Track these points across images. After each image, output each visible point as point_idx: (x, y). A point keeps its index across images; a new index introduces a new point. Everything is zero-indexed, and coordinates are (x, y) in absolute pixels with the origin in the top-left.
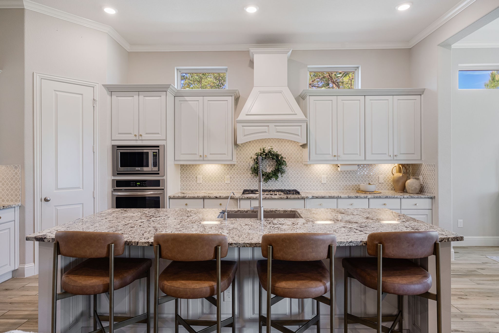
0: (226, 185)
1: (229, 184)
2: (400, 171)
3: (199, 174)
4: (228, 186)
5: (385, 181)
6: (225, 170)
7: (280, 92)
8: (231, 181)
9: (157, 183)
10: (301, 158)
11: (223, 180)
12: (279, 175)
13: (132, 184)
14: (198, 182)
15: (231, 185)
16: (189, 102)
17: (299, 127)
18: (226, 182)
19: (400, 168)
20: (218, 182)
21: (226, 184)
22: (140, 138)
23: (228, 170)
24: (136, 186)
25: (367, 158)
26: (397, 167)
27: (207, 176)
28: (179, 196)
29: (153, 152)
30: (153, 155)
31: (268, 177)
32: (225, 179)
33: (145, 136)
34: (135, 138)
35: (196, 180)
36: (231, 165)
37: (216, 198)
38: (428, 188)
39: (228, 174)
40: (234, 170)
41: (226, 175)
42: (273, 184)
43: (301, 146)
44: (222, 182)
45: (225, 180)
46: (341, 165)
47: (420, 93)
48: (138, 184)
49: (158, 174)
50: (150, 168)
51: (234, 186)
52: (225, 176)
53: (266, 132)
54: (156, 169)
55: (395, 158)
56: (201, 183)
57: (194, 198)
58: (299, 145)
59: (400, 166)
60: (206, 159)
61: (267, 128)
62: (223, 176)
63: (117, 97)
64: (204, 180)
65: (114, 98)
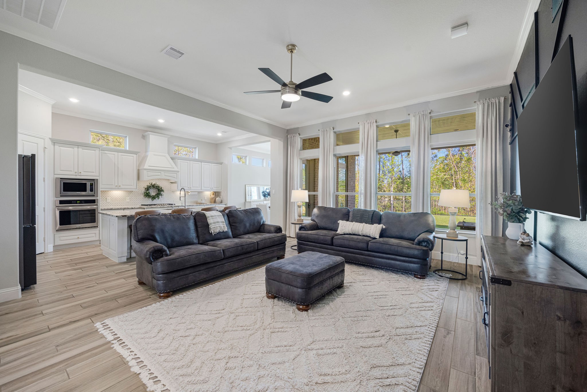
2: (214, 195)
3: (108, 197)
4: (128, 203)
5: (207, 199)
6: (126, 194)
7: (165, 156)
8: (130, 201)
9: (93, 201)
10: (170, 188)
11: (125, 200)
12: (160, 197)
13: (73, 202)
14: (107, 201)
15: (130, 203)
16: (108, 154)
17: (176, 174)
18: (127, 201)
20: (122, 201)
22: (79, 174)
23: (128, 194)
24: (77, 203)
25: (202, 189)
26: (212, 193)
27: (114, 198)
29: (90, 183)
30: (90, 185)
31: (153, 198)
33: (83, 173)
34: (75, 174)
35: (106, 200)
36: (130, 191)
37: (132, 208)
38: (224, 201)
39: (128, 196)
40: (132, 194)
42: (156, 201)
43: (170, 182)
46: (191, 192)
47: (221, 164)
48: (78, 202)
49: (94, 196)
50: (88, 192)
51: (132, 203)
53: (159, 175)
54: (93, 193)
55: (212, 189)
56: (109, 202)
57: (118, 209)
59: (214, 192)
60: (120, 188)
61: (160, 173)
62: (125, 197)
63: (59, 147)
64: (112, 200)
65: (57, 147)
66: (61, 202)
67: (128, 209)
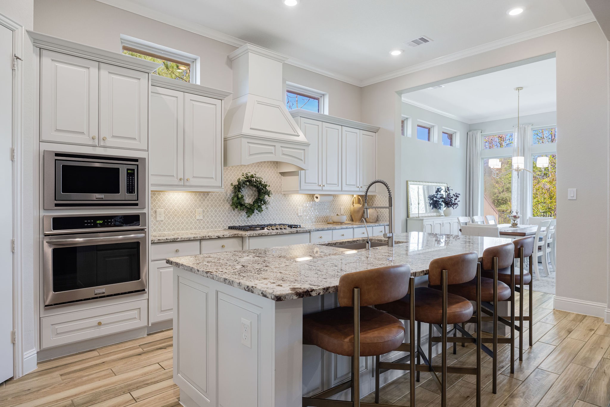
0: (198, 222)
1: (201, 220)
2: (359, 202)
3: (159, 207)
4: (200, 223)
5: (345, 212)
6: (196, 201)
7: (278, 107)
8: (204, 217)
9: (134, 219)
10: (280, 187)
11: (194, 214)
12: (263, 207)
13: (87, 223)
14: (158, 219)
15: (204, 222)
16: (163, 96)
17: (302, 151)
18: (198, 217)
19: (359, 199)
20: (187, 217)
21: (198, 220)
22: (102, 144)
23: (200, 200)
24: (96, 226)
25: (343, 189)
26: (357, 199)
27: (171, 209)
28: (167, 239)
29: (128, 170)
30: (127, 173)
31: (250, 210)
32: (196, 213)
33: (111, 141)
34: (91, 143)
35: (154, 215)
36: (204, 193)
37: (219, 238)
38: (383, 217)
39: (200, 206)
40: (208, 200)
41: (198, 208)
42: (256, 219)
44: (191, 217)
45: (196, 216)
46: (321, 195)
47: (375, 131)
48: (98, 222)
49: (136, 205)
50: (123, 194)
51: (208, 222)
52: (196, 210)
53: (272, 153)
54: (133, 196)
55: (360, 189)
56: (162, 221)
57: (189, 240)
58: (278, 172)
59: (359, 197)
60: (188, 184)
61: (273, 148)
62: (194, 209)
63: (53, 62)
64: (166, 215)
65: (47, 61)
66: (58, 223)
67: (210, 239)
